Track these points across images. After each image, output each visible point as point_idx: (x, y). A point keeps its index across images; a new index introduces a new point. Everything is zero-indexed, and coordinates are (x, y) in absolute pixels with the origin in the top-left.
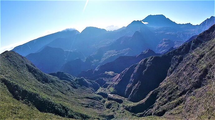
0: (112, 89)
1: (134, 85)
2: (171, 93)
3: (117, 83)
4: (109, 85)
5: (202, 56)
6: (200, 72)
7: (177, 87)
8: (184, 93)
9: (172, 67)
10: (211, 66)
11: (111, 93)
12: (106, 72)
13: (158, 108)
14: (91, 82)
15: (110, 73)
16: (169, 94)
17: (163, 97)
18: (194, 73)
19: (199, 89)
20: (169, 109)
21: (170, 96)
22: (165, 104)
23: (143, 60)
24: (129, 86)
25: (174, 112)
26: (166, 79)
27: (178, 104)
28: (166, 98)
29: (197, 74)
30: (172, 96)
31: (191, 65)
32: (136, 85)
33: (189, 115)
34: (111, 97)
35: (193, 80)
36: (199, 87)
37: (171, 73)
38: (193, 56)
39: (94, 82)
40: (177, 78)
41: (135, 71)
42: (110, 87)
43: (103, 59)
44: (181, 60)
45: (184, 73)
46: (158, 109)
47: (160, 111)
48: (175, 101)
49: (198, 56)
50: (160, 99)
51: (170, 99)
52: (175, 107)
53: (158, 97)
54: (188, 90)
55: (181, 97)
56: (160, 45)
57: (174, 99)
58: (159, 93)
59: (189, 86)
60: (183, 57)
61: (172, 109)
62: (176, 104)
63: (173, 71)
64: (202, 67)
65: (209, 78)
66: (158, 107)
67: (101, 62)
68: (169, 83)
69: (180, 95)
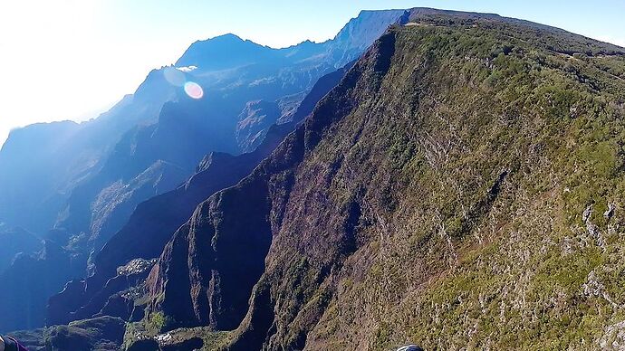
0: (158, 318)
1: (205, 284)
2: (298, 282)
3: (161, 296)
4: (145, 306)
5: (336, 165)
6: (341, 214)
7: (306, 261)
8: (325, 272)
9: (276, 208)
10: (363, 191)
11: (163, 331)
12: (120, 270)
13: (286, 330)
14: (90, 325)
15: (134, 266)
16: (295, 286)
17: (283, 297)
18: (329, 215)
19: (356, 256)
20: (309, 325)
21: (297, 291)
22: (296, 314)
23: (198, 210)
24: (195, 292)
25: (324, 331)
26: (273, 246)
27: (323, 305)
28: (290, 297)
29: (337, 220)
30: (302, 290)
31: (316, 194)
32: (212, 282)
33: (356, 333)
34: (169, 343)
35: (332, 237)
36: (354, 250)
37: (279, 223)
38: (317, 169)
39: (100, 321)
40: (296, 236)
41: (192, 247)
42: (150, 312)
43: (96, 225)
44: (290, 181)
45: (308, 219)
46: (287, 332)
47: (292, 337)
48: (315, 298)
49: (326, 168)
50: (281, 305)
51: (301, 298)
52: (321, 313)
53: (274, 300)
54: (331, 264)
55: (323, 285)
56: (243, 124)
57: (311, 295)
58: (272, 290)
59: (330, 253)
60: (293, 173)
61: (315, 321)
62: (320, 306)
63: (282, 216)
64: (342, 199)
65: (368, 224)
66: (286, 328)
67: (94, 236)
68: (283, 254)
69: (320, 280)
